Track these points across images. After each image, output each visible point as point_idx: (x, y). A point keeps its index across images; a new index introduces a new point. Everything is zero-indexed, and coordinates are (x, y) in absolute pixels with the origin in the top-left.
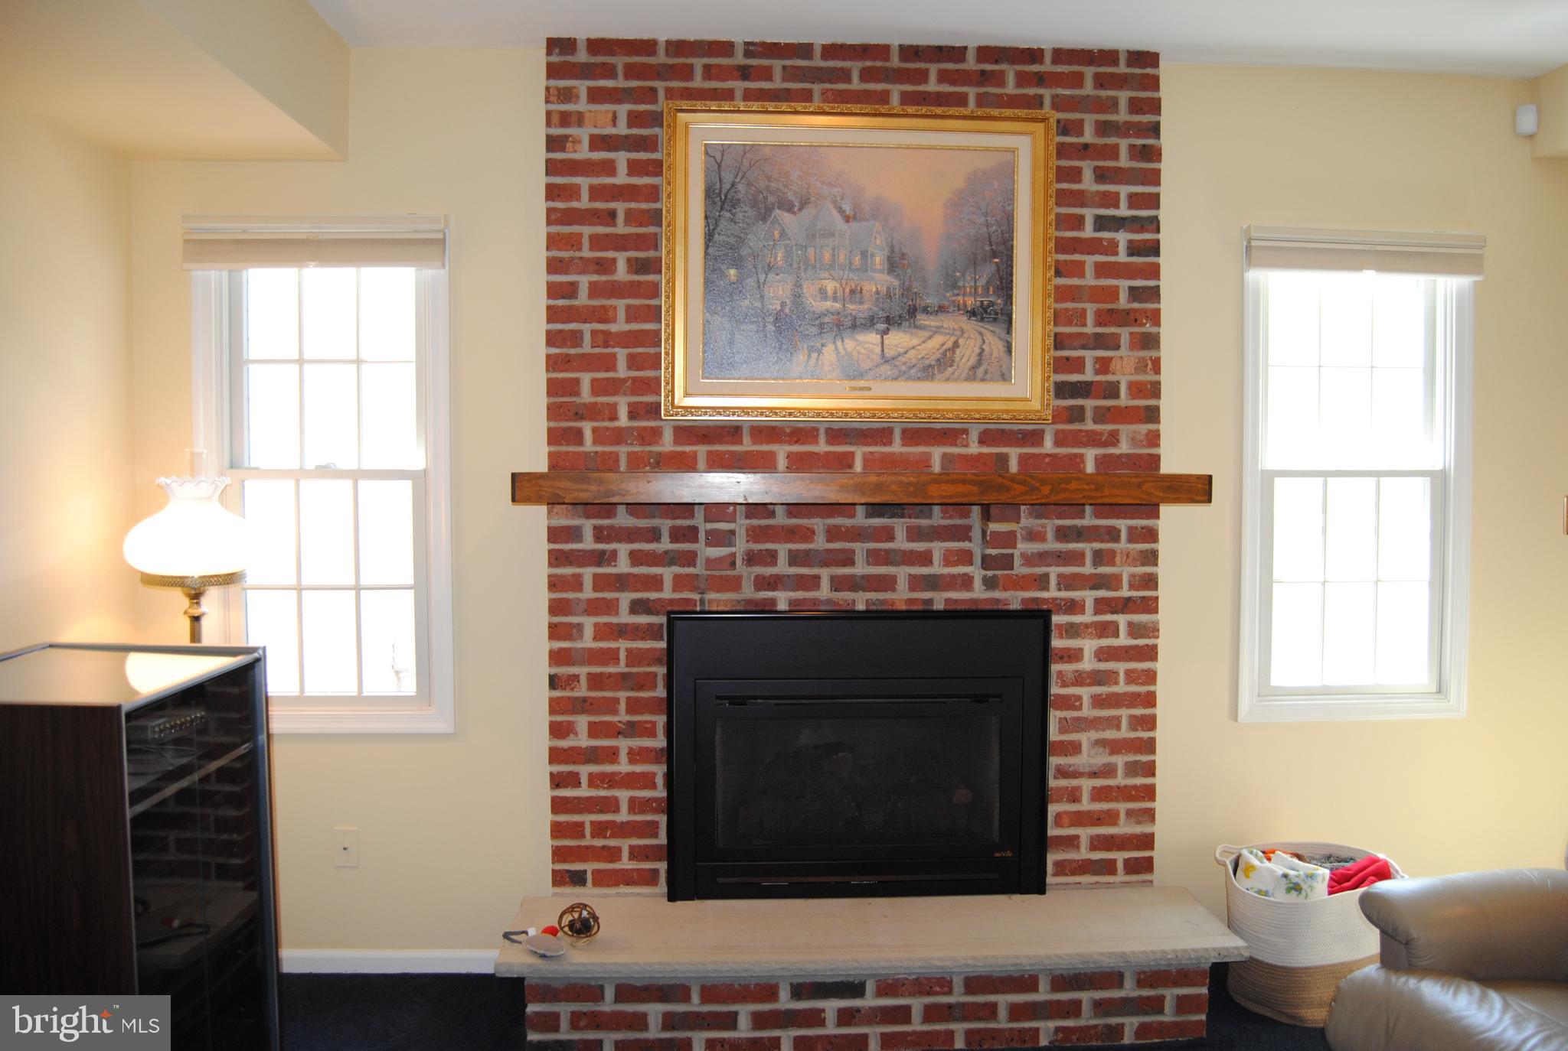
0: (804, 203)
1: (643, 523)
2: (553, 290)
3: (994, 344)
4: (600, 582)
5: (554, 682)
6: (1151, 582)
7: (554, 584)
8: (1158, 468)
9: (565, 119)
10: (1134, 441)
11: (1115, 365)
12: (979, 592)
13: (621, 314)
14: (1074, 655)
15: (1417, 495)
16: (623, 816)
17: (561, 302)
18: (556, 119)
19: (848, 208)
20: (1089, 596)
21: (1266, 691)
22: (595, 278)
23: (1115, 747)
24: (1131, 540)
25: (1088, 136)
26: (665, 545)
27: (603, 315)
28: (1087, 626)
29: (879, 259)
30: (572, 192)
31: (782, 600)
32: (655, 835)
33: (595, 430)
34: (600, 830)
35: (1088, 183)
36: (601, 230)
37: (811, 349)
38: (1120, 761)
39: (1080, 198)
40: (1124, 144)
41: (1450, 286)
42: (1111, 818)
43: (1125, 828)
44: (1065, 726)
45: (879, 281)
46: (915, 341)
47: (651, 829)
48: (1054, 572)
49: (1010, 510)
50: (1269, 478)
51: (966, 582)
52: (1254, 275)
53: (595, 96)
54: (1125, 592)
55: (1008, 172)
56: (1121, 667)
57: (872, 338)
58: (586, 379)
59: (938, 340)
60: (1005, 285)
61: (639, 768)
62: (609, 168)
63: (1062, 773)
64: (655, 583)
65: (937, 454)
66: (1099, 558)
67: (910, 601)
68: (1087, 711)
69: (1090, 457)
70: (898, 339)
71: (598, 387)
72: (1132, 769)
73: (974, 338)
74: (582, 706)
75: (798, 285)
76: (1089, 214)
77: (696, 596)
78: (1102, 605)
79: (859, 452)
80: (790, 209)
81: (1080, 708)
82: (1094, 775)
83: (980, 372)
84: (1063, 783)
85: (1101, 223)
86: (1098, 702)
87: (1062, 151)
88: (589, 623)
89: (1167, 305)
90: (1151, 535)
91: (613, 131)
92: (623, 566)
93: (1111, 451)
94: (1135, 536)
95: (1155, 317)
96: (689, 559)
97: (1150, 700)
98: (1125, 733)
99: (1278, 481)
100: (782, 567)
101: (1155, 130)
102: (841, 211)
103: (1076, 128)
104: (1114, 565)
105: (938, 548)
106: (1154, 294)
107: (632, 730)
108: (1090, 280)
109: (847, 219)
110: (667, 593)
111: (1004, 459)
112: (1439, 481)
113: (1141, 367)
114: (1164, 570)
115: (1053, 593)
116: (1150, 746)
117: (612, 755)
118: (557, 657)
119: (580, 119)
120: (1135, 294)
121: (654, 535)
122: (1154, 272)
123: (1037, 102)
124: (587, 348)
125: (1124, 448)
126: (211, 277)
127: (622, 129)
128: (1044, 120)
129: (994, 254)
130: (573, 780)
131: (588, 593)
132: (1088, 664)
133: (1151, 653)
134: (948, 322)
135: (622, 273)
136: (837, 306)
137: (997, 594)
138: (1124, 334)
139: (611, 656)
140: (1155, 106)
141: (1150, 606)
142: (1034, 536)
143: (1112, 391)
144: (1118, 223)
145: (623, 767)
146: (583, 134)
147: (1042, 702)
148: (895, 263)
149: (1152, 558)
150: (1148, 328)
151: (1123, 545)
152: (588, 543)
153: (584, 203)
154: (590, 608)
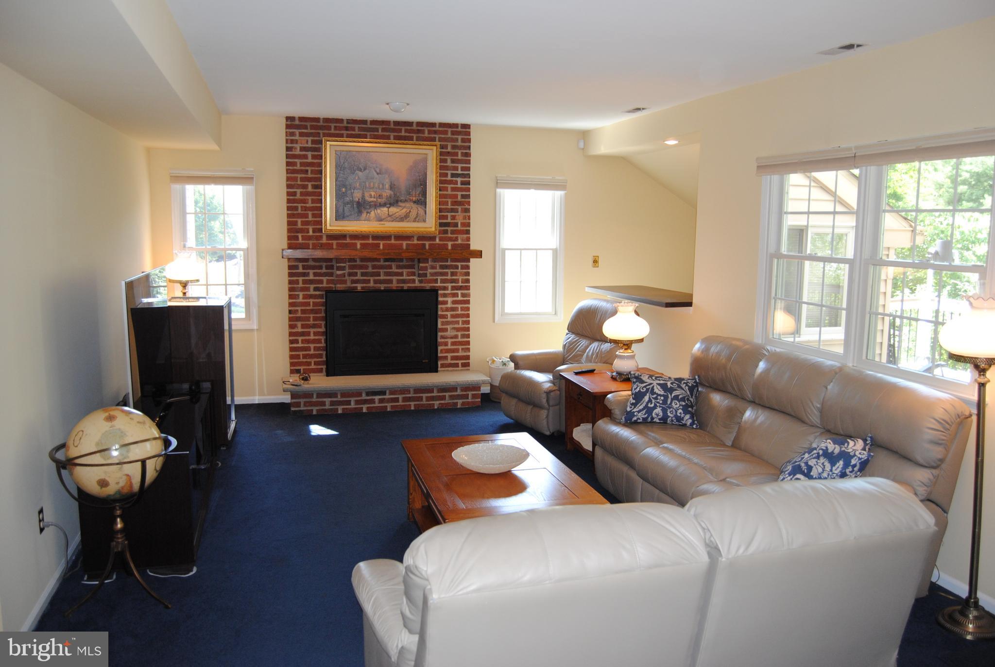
0: (365, 169)
1: (317, 264)
2: (288, 194)
3: (421, 211)
4: (304, 282)
5: (290, 312)
6: (468, 281)
7: (290, 282)
8: (470, 248)
9: (292, 141)
10: (462, 240)
11: (457, 217)
12: (417, 284)
13: (310, 201)
14: (446, 303)
15: (548, 257)
16: (312, 352)
17: (291, 197)
18: (289, 141)
19: (378, 171)
20: (450, 285)
21: (503, 314)
22: (302, 190)
23: (458, 330)
24: (462, 269)
25: (449, 149)
26: (324, 270)
27: (304, 201)
28: (449, 294)
29: (387, 186)
30: (294, 164)
31: (359, 287)
32: (322, 358)
33: (302, 236)
34: (305, 356)
35: (449, 164)
36: (303, 176)
37: (367, 213)
38: (459, 334)
39: (447, 168)
40: (460, 152)
41: (559, 194)
42: (457, 351)
43: (461, 354)
44: (443, 323)
45: (387, 192)
46: (398, 210)
47: (320, 356)
48: (439, 278)
49: (426, 261)
50: (504, 250)
51: (414, 281)
52: (498, 190)
53: (301, 134)
54: (460, 284)
55: (425, 160)
56: (459, 306)
57: (385, 209)
58: (299, 221)
59: (404, 210)
60: (424, 193)
61: (317, 338)
62: (306, 157)
63: (442, 337)
64: (321, 282)
65: (405, 243)
66: (453, 274)
67: (397, 287)
68: (449, 319)
69: (450, 244)
70: (393, 210)
71: (303, 223)
72: (463, 336)
73: (415, 209)
74: (298, 319)
75: (363, 193)
76: (449, 172)
77: (334, 286)
78: (453, 288)
79: (382, 243)
80: (361, 170)
81: (447, 318)
82: (452, 338)
83: (417, 219)
84: (443, 340)
85: (453, 175)
86: (453, 316)
87: (441, 154)
88: (301, 294)
89: (472, 200)
90: (468, 267)
91: (307, 146)
92: (311, 277)
93: (456, 242)
94: (463, 267)
95: (469, 203)
96: (331, 275)
97: (468, 316)
98: (461, 325)
99: (506, 251)
100: (359, 277)
101: (469, 148)
102: (376, 171)
103: (446, 147)
104: (457, 276)
105: (405, 271)
106: (468, 196)
107: (314, 326)
108: (449, 192)
109: (378, 174)
110: (325, 285)
111: (424, 245)
112: (555, 252)
113: (465, 218)
114: (471, 278)
115: (439, 284)
116: (468, 329)
117: (308, 334)
118: (291, 304)
119: (296, 142)
120: (463, 196)
121: (320, 267)
122: (468, 190)
123: (434, 140)
124: (300, 211)
125: (460, 242)
126: (177, 187)
127: (310, 145)
128: (436, 146)
129: (421, 185)
130: (297, 342)
131: (301, 285)
132: (449, 305)
133: (468, 302)
134: (408, 205)
135: (310, 189)
136: (375, 200)
137: (422, 285)
138: (460, 208)
139: (308, 304)
140: (469, 141)
141: (468, 288)
142: (433, 267)
143: (456, 225)
144: (458, 175)
145: (312, 337)
146: (298, 146)
147: (436, 317)
148: (392, 187)
149: (468, 274)
150: (467, 206)
151: (459, 270)
152: (301, 270)
153: (298, 167)
154: (302, 289)
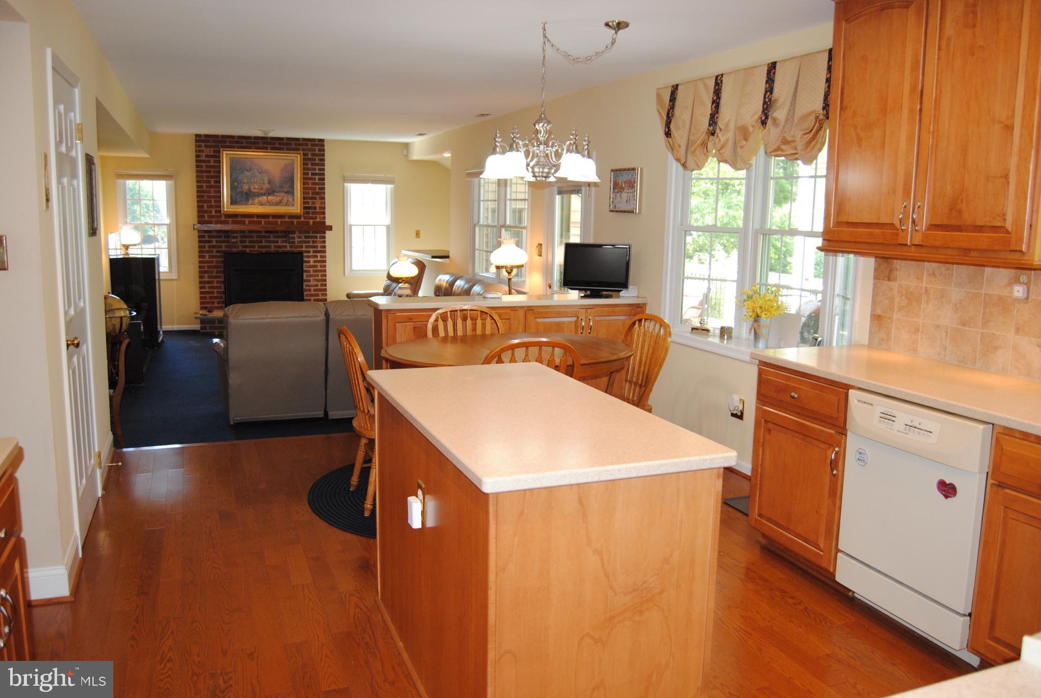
0: (251, 170)
1: (218, 234)
2: (198, 187)
3: (291, 199)
4: (209, 247)
5: (200, 267)
6: (324, 247)
7: (200, 247)
8: (325, 224)
9: (200, 151)
10: (320, 218)
11: (316, 203)
12: (288, 249)
13: (212, 191)
14: (309, 262)
15: (383, 230)
16: (215, 295)
17: (200, 189)
18: (198, 151)
19: (260, 171)
20: (312, 250)
21: (351, 270)
22: (207, 184)
23: (318, 280)
24: (320, 238)
25: (310, 156)
26: (223, 239)
27: (209, 192)
28: (311, 256)
29: (266, 182)
30: (201, 166)
31: (248, 250)
32: (222, 299)
33: (207, 216)
34: (210, 298)
35: (310, 166)
36: (207, 174)
37: (253, 199)
38: (319, 283)
39: (308, 169)
40: (317, 158)
41: (390, 187)
42: (318, 295)
43: (321, 297)
44: (307, 276)
45: (266, 186)
46: (274, 198)
47: (221, 298)
48: (304, 245)
49: (294, 233)
50: (351, 226)
51: (286, 247)
52: (346, 184)
53: (206, 146)
54: (319, 249)
55: (293, 164)
56: (319, 264)
57: (265, 197)
58: (205, 205)
59: (279, 198)
60: (292, 186)
61: (218, 285)
62: (209, 162)
63: (307, 286)
64: (221, 247)
65: (279, 221)
66: (314, 242)
67: (274, 251)
68: (312, 273)
69: (311, 221)
70: (270, 198)
71: (208, 207)
72: (322, 285)
73: (286, 198)
74: (206, 272)
75: (249, 187)
76: (310, 172)
77: (230, 250)
78: (314, 252)
79: (263, 220)
80: (247, 171)
81: (310, 272)
82: (314, 286)
83: (288, 204)
84: (307, 288)
85: (313, 174)
86: (314, 271)
87: (304, 159)
88: (207, 255)
89: (327, 191)
90: (324, 237)
91: (210, 154)
92: (214, 243)
93: (316, 220)
94: (321, 237)
95: (324, 193)
96: (228, 242)
97: (325, 271)
98: (320, 278)
99: (353, 227)
100: (247, 244)
101: (324, 155)
102: (258, 171)
103: (307, 155)
104: (316, 243)
105: (280, 240)
106: (324, 189)
107: (216, 277)
108: (310, 186)
109: (259, 173)
110: (224, 249)
111: (293, 222)
112: (388, 227)
113: (321, 203)
114: (327, 244)
115: (304, 249)
116: (325, 280)
117: (213, 282)
118: (200, 262)
119: (202, 151)
120: (320, 189)
121: (220, 237)
122: (324, 184)
123: (298, 150)
124: (205, 199)
125: (318, 220)
126: (120, 181)
127: (212, 154)
128: (300, 154)
129: (291, 181)
130: (204, 288)
131: (207, 249)
132: (312, 263)
133: (325, 261)
134: (281, 194)
135: (212, 183)
136: (258, 191)
137: (293, 249)
138: (318, 197)
139: (212, 262)
140: (324, 150)
141: (324, 252)
142: (299, 237)
143: (315, 208)
144: (316, 174)
145: (215, 285)
146: (204, 154)
147: (302, 271)
148: (269, 182)
149: (324, 242)
150: (323, 195)
151: (318, 239)
152: (207, 239)
153: (204, 169)
154: (208, 252)
